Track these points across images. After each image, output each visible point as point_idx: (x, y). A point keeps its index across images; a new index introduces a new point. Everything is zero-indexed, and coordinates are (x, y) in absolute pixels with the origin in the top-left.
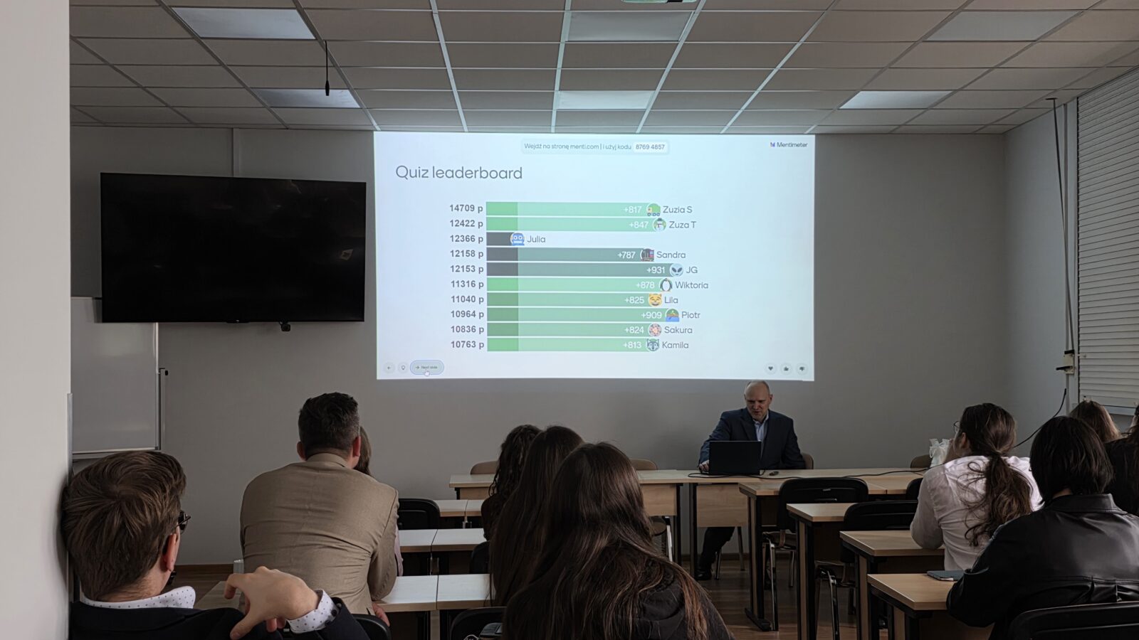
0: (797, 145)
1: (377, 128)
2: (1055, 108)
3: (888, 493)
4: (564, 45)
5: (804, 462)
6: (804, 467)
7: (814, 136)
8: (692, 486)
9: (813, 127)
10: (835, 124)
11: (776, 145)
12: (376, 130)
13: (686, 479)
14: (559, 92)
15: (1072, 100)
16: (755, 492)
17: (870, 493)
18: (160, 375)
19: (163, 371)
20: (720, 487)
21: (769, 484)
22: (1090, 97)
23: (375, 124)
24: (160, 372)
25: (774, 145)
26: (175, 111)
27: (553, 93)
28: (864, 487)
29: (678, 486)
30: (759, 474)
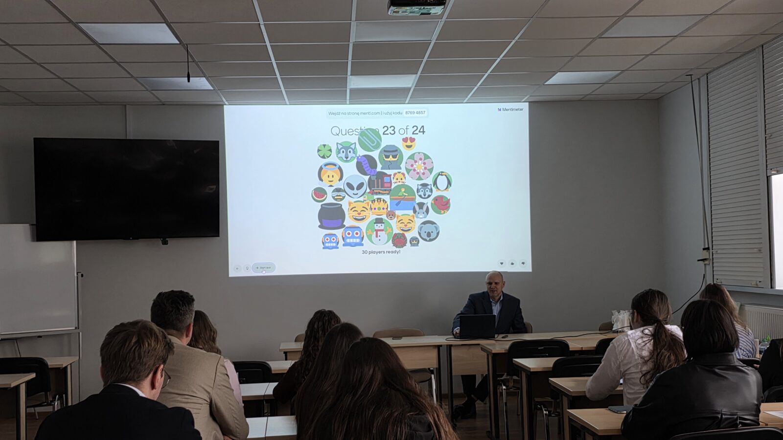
0: (516, 110)
1: (226, 103)
2: (692, 82)
3: (583, 349)
4: (352, 44)
5: (526, 328)
6: (526, 332)
7: (528, 103)
8: (448, 347)
9: (527, 97)
10: (542, 95)
11: (502, 109)
12: (226, 105)
13: (445, 342)
14: (351, 76)
15: (703, 76)
16: (492, 350)
17: (570, 350)
18: (77, 277)
19: (80, 275)
20: (467, 347)
21: (500, 345)
22: (715, 73)
23: (224, 100)
24: (77, 275)
25: (500, 110)
26: (85, 94)
27: (347, 77)
28: (567, 346)
29: (439, 347)
30: (494, 337)
